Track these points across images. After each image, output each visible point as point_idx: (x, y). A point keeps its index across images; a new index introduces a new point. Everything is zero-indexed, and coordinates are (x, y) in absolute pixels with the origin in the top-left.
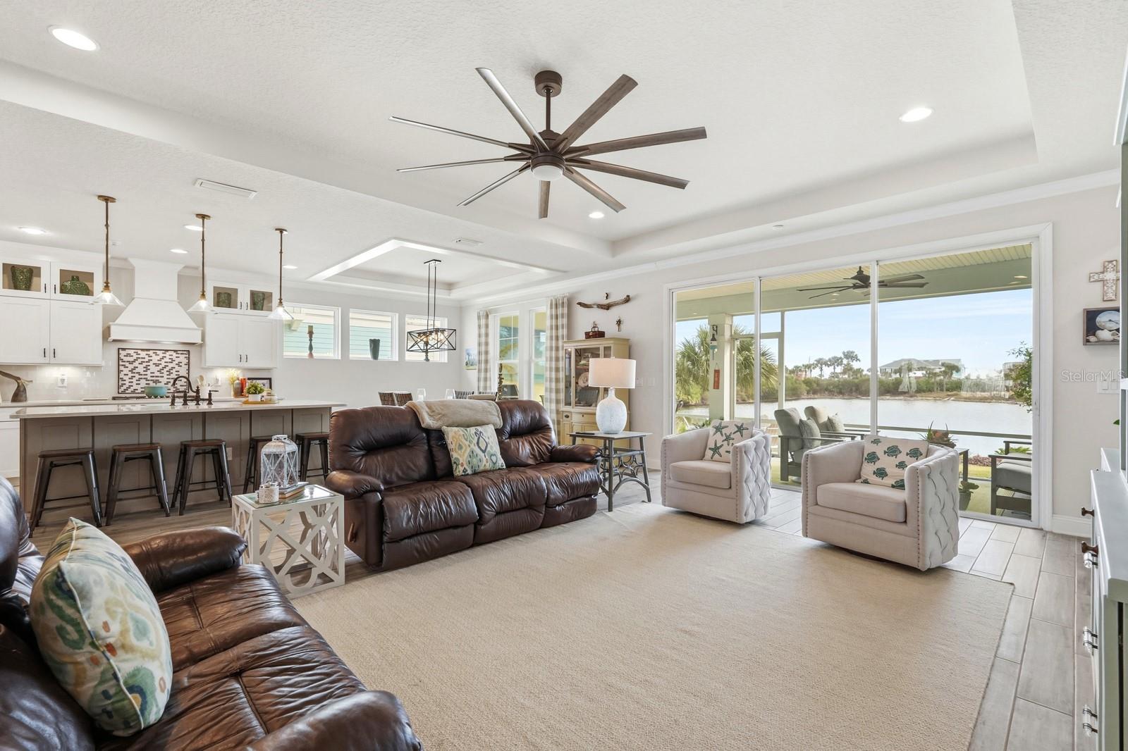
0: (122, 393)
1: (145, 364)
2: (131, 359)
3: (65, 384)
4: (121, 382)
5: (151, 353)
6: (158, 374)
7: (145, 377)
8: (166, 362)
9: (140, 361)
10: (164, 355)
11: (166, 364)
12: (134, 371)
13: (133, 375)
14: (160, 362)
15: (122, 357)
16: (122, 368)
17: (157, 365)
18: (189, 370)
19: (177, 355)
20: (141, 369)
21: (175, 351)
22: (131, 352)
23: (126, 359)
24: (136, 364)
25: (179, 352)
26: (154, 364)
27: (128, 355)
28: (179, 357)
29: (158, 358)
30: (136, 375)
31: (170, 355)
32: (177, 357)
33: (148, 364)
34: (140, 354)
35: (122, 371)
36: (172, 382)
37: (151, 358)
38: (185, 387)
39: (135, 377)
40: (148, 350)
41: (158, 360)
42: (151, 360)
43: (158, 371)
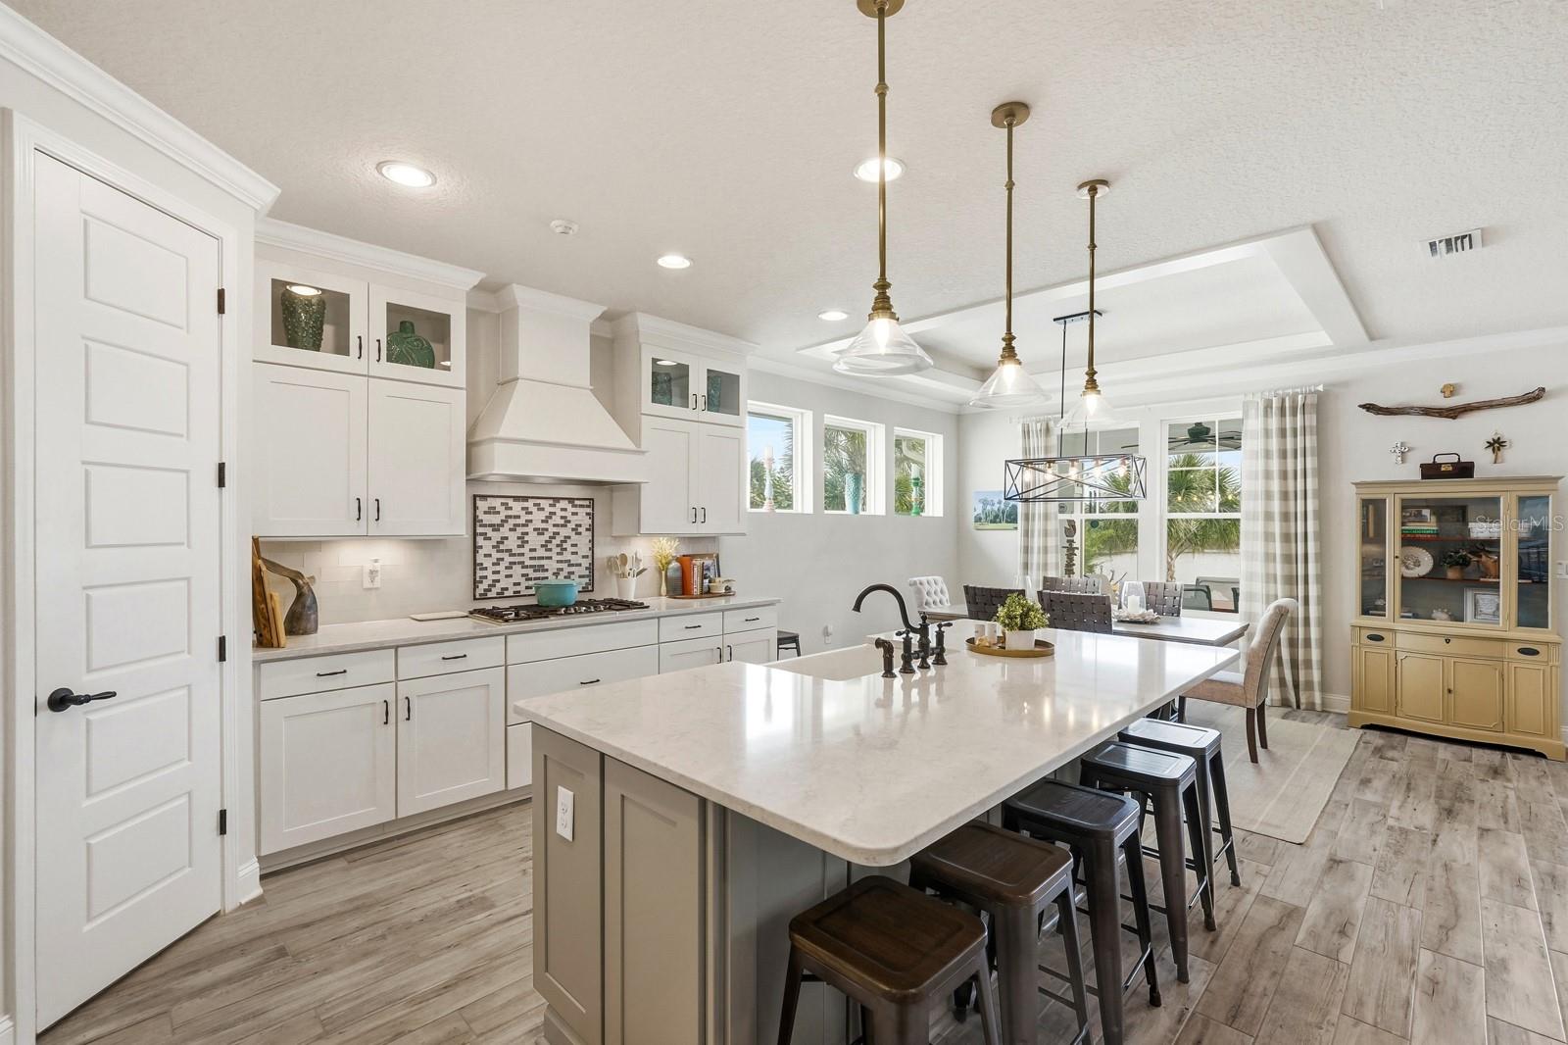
0: (484, 597)
1: (520, 530)
2: (496, 519)
3: (378, 583)
4: (480, 573)
5: (529, 504)
6: (541, 552)
7: (521, 559)
8: (554, 525)
9: (512, 522)
10: (552, 509)
11: (555, 530)
12: (502, 547)
13: (500, 555)
14: (544, 526)
15: (481, 515)
16: (480, 541)
17: (540, 532)
18: (592, 541)
19: (574, 510)
20: (512, 543)
21: (571, 500)
22: (497, 503)
23: (487, 519)
24: (505, 531)
25: (577, 502)
26: (535, 529)
27: (492, 511)
28: (576, 514)
29: (542, 515)
30: (505, 556)
31: (562, 510)
32: (573, 514)
33: (525, 530)
34: (511, 508)
35: (481, 547)
36: (567, 569)
37: (529, 517)
38: (587, 580)
39: (502, 559)
40: (525, 499)
41: (543, 521)
42: (531, 521)
43: (542, 546)
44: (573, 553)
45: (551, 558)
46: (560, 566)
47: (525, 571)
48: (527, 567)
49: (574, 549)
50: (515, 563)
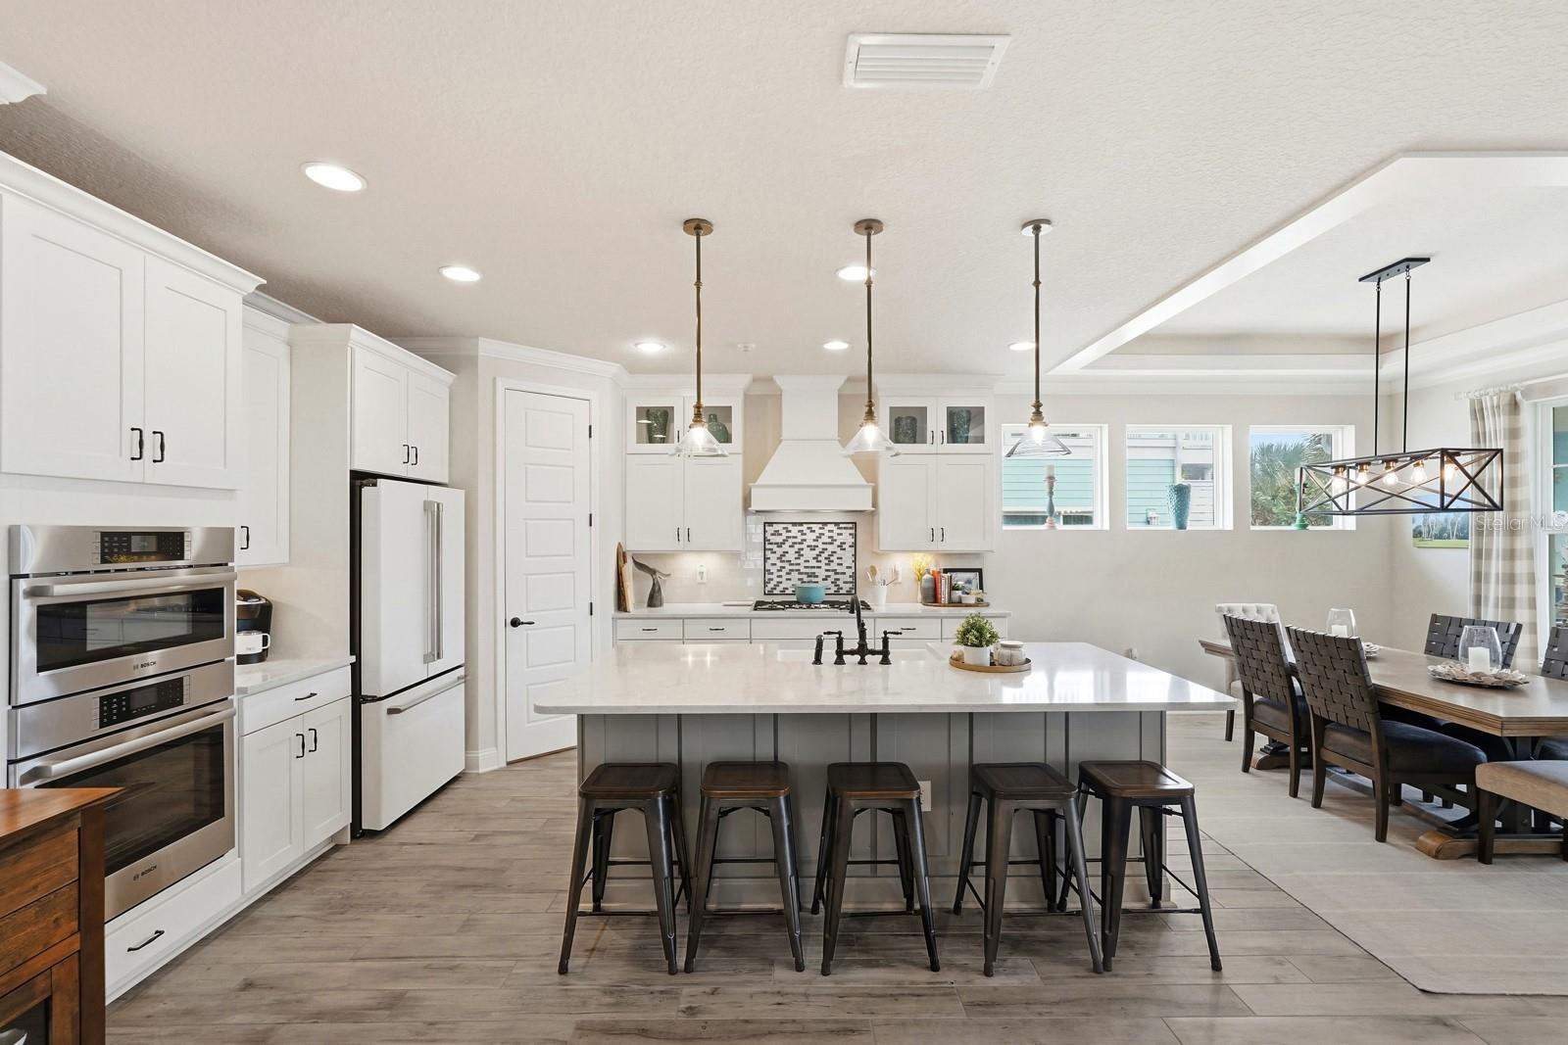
0: (770, 593)
1: (797, 547)
2: (779, 539)
3: (705, 580)
4: (768, 576)
5: (804, 528)
6: (813, 563)
7: (797, 567)
8: (824, 544)
9: (791, 541)
10: (821, 531)
11: (825, 546)
12: (784, 559)
13: (783, 564)
14: (815, 544)
15: (769, 537)
16: (768, 553)
17: (812, 548)
18: (855, 555)
19: (839, 531)
20: (791, 556)
22: (779, 527)
23: (775, 539)
24: (786, 547)
25: (841, 526)
26: (808, 546)
27: (777, 533)
28: (841, 534)
29: (813, 536)
30: (786, 565)
31: (829, 531)
32: (838, 534)
33: (801, 546)
34: (790, 531)
35: (769, 558)
36: (833, 576)
37: (804, 537)
38: (851, 585)
39: (784, 567)
40: (801, 524)
41: (814, 540)
42: (805, 540)
43: (814, 558)
44: (839, 564)
45: (820, 567)
46: (828, 573)
47: (801, 576)
48: (802, 573)
49: (840, 561)
50: (793, 570)
